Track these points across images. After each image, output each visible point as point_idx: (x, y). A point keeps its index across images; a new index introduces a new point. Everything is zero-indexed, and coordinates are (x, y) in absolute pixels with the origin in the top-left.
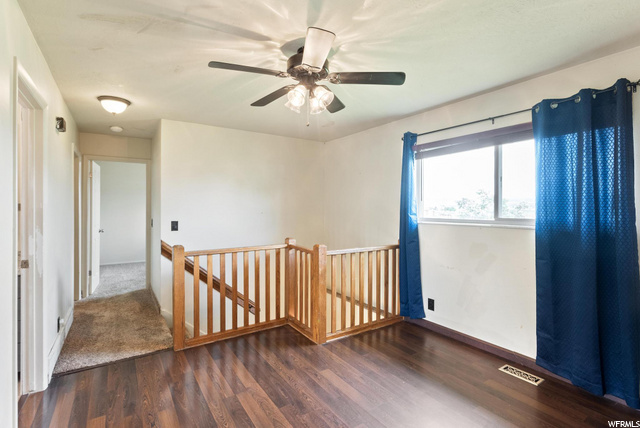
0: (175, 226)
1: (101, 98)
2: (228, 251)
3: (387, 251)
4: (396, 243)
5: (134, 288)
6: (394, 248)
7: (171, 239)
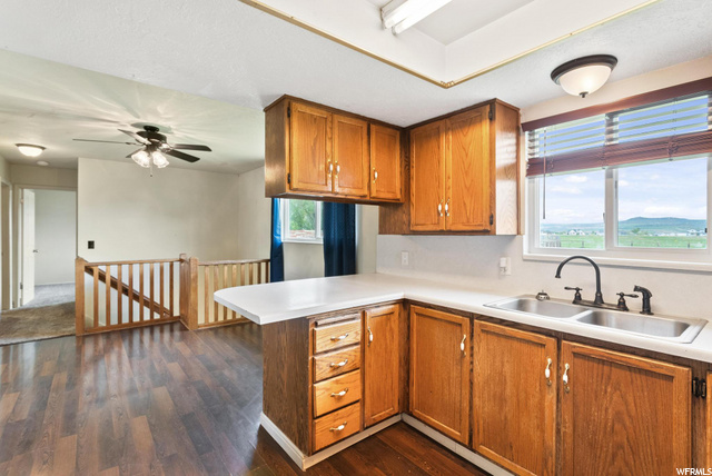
0: (91, 245)
1: (18, 145)
2: (125, 263)
3: (259, 263)
4: (269, 257)
5: (66, 301)
6: (267, 261)
7: (90, 257)
